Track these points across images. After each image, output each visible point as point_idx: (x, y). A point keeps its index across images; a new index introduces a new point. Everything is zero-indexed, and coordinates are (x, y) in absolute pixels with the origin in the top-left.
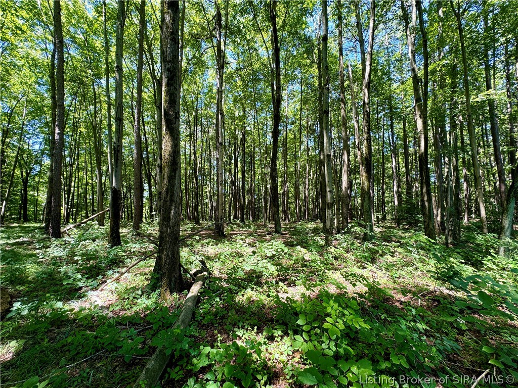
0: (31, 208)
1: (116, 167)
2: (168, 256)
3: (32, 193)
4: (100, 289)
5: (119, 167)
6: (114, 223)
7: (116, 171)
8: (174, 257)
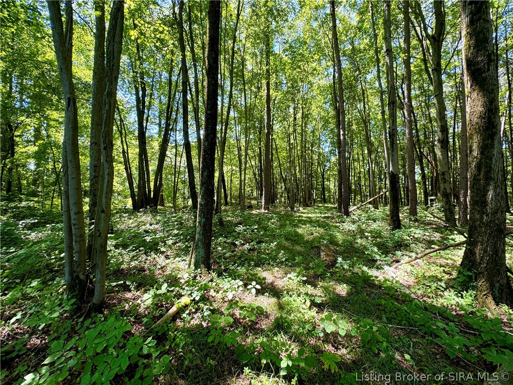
0: (327, 194)
1: (393, 151)
2: (485, 251)
3: (326, 183)
4: (394, 266)
5: (395, 151)
6: (394, 207)
7: (393, 155)
8: (497, 255)
